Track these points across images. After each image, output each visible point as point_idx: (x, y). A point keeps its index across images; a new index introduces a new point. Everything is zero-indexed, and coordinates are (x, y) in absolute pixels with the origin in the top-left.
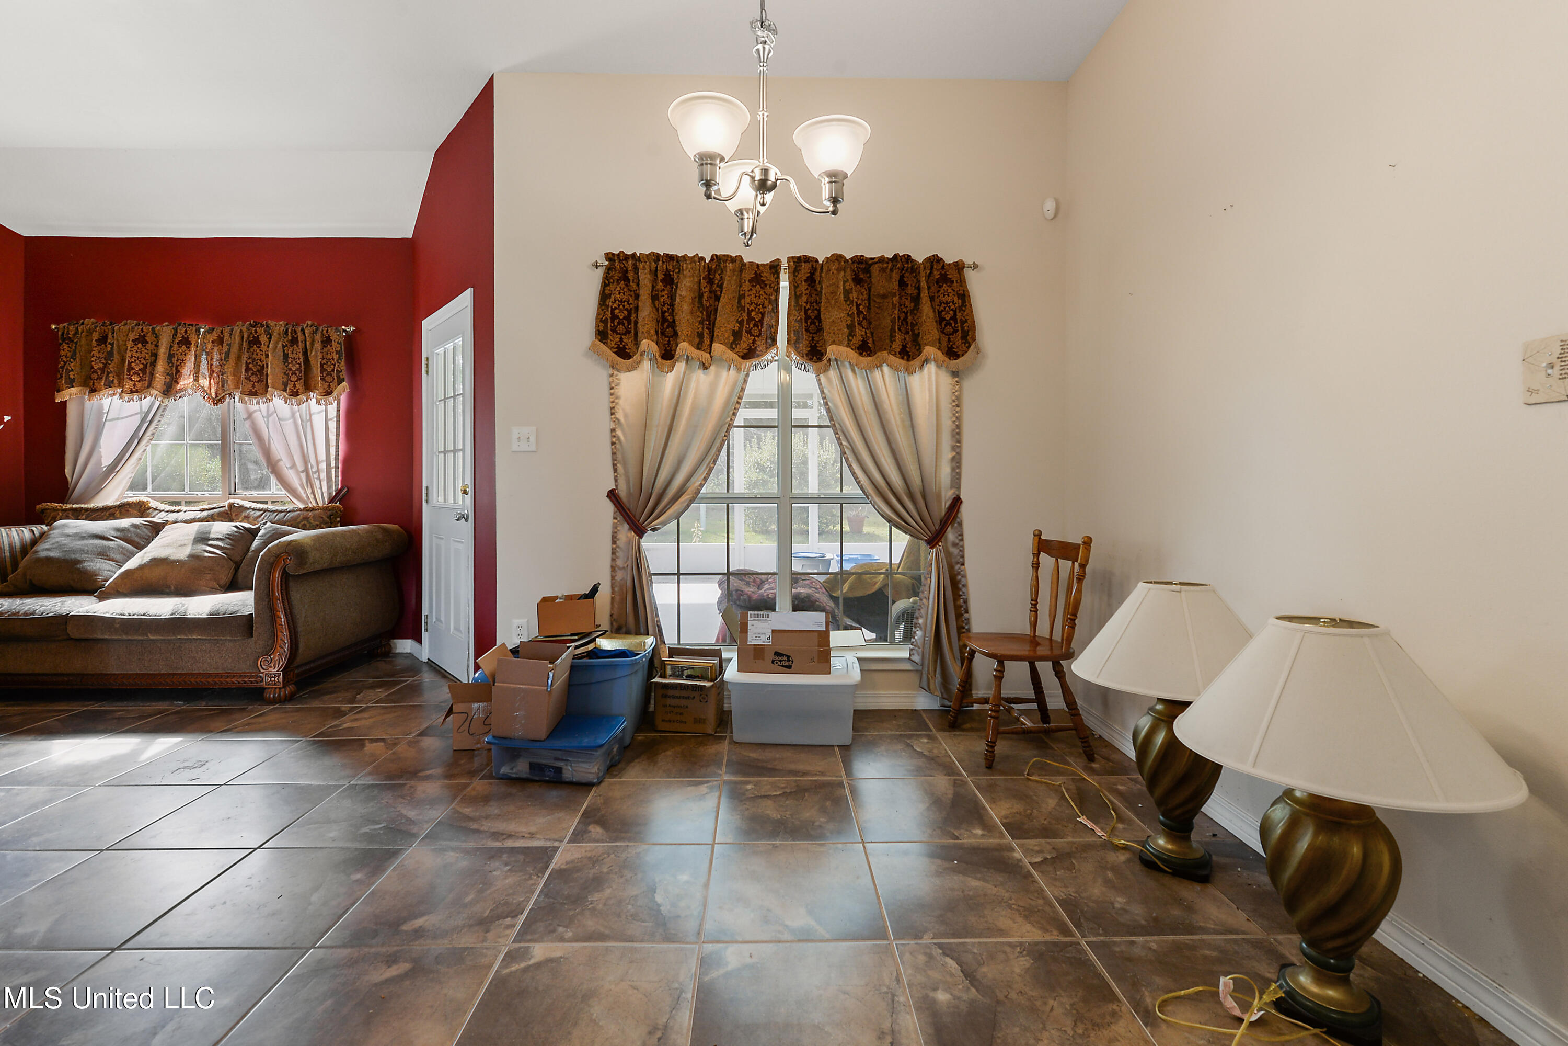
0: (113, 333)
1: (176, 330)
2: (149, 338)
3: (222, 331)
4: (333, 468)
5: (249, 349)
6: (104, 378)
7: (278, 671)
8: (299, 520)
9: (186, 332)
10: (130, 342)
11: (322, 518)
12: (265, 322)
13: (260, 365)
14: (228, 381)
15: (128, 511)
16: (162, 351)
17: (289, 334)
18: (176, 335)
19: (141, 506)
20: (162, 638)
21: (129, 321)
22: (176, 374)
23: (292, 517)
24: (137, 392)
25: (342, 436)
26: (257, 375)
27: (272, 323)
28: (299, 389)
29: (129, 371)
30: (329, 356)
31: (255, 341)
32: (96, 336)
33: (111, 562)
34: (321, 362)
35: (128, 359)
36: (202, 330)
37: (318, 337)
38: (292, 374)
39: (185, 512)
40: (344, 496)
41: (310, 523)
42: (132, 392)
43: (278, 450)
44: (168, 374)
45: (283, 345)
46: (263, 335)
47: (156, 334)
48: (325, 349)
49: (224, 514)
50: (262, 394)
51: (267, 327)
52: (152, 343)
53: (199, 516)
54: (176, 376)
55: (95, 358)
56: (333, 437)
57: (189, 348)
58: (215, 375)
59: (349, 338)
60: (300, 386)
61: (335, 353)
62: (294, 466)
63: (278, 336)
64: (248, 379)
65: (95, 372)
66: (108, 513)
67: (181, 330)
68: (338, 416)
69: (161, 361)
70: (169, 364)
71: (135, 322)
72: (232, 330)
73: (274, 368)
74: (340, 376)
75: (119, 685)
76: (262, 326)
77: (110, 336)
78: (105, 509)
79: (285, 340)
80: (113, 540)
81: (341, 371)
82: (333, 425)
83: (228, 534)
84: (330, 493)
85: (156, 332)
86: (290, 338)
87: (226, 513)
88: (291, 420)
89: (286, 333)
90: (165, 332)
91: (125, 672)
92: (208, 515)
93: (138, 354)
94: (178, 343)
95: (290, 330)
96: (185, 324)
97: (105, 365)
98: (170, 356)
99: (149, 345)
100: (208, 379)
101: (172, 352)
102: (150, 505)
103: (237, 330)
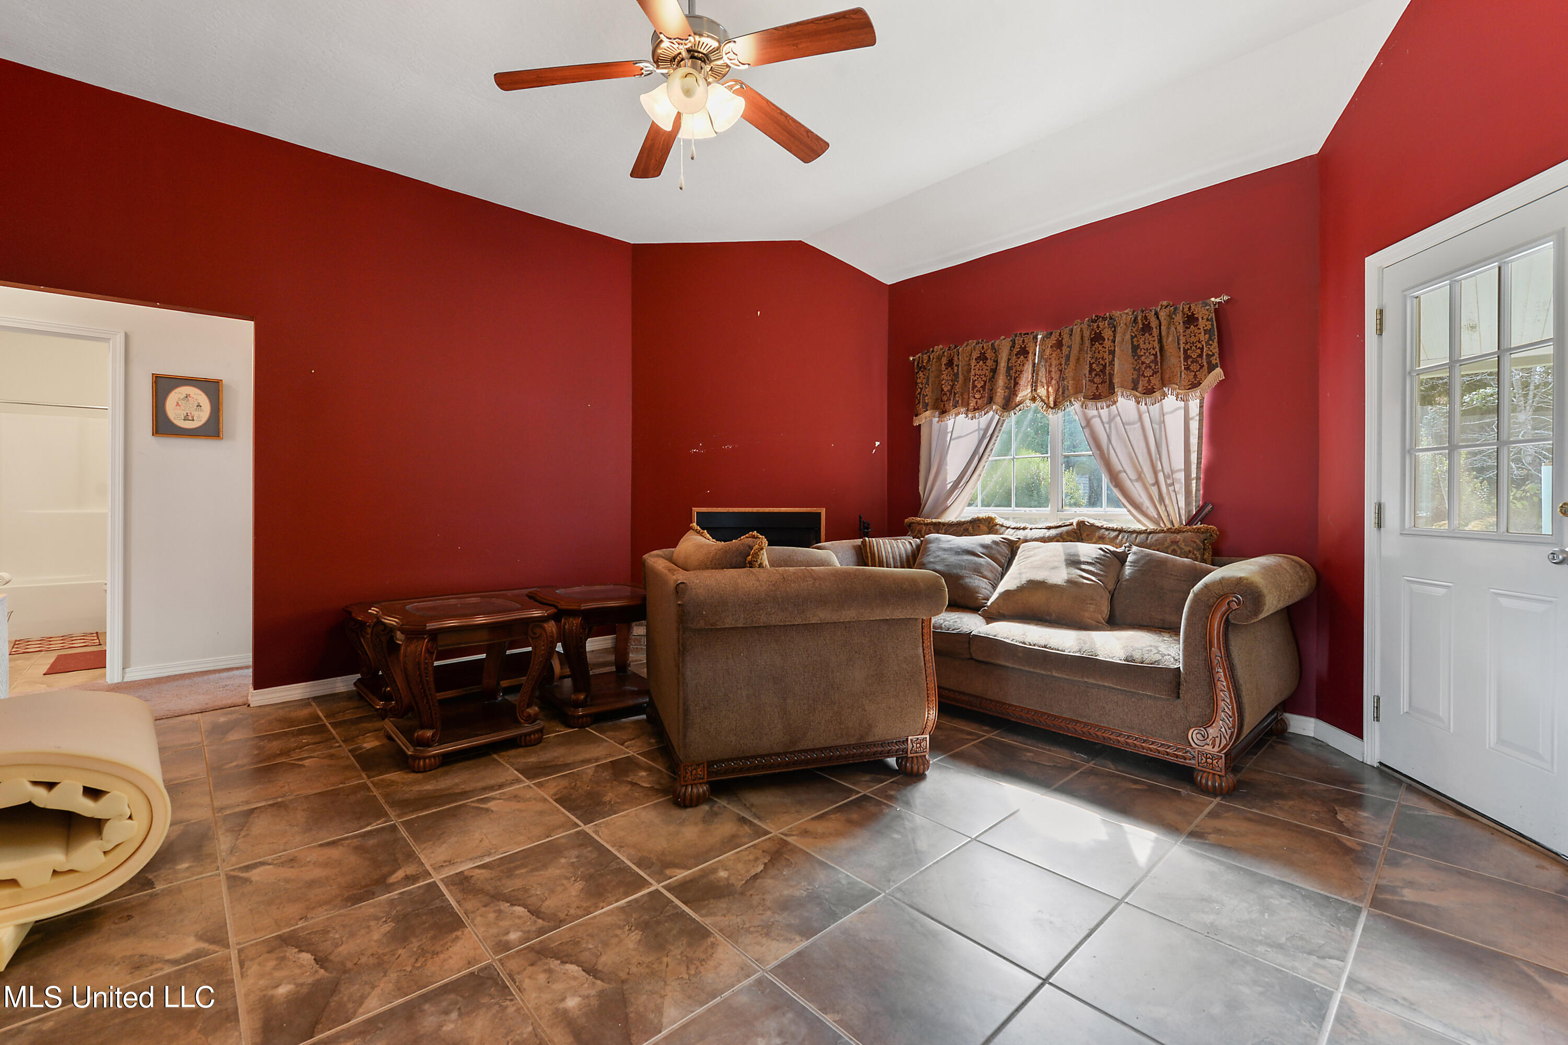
0: (958, 355)
1: (1014, 342)
2: (989, 354)
3: (1060, 333)
4: (1193, 479)
5: (1091, 348)
6: (952, 399)
7: (1219, 752)
8: (1166, 544)
9: (1023, 341)
10: (974, 361)
11: (1195, 542)
12: (1108, 314)
13: (1102, 364)
14: (1068, 386)
15: (979, 526)
16: (1003, 364)
17: (1140, 322)
18: (1014, 347)
19: (989, 523)
20: (1067, 677)
21: (970, 341)
22: (1015, 386)
23: (1156, 540)
24: (978, 409)
25: (1204, 440)
26: (1100, 376)
27: (1116, 313)
28: (1155, 385)
29: (973, 390)
30: (1193, 339)
31: (1097, 338)
32: (944, 361)
33: (985, 580)
34: (1184, 348)
35: (972, 377)
36: (1040, 337)
37: (1179, 318)
38: (1146, 368)
39: (1031, 529)
40: (1207, 514)
41: (1181, 549)
42: (975, 410)
43: (1120, 459)
44: (1007, 388)
45: (1132, 336)
46: (1107, 329)
47: (995, 350)
48: (1188, 331)
49: (1072, 533)
50: (1106, 397)
51: (1111, 318)
52: (991, 359)
53: (1047, 535)
54: (1014, 388)
55: (944, 381)
56: (1194, 440)
57: (1026, 357)
58: (1054, 382)
59: (1219, 311)
60: (1155, 381)
61: (1203, 334)
62: (1140, 477)
63: (1125, 327)
64: (1092, 381)
65: (945, 394)
66: (962, 529)
67: (1018, 340)
68: (1201, 414)
69: (1001, 375)
70: (1007, 376)
71: (975, 341)
72: (1072, 330)
73: (1121, 367)
74: (1211, 362)
75: (1017, 717)
76: (1104, 319)
77: (956, 358)
78: (959, 524)
79: (1134, 330)
80: (982, 557)
81: (1213, 355)
82: (1194, 425)
83: (1097, 558)
84: (1189, 511)
85: (996, 347)
86: (1141, 326)
87: (1074, 531)
88: (1139, 424)
89: (1136, 319)
90: (1004, 345)
91: (1024, 706)
92: (1057, 534)
93: (980, 372)
94: (1016, 355)
95: (1139, 317)
96: (1021, 334)
97: (953, 386)
98: (1009, 369)
99: (989, 361)
100: (1045, 387)
101: (1010, 365)
102: (996, 521)
103: (1077, 330)
